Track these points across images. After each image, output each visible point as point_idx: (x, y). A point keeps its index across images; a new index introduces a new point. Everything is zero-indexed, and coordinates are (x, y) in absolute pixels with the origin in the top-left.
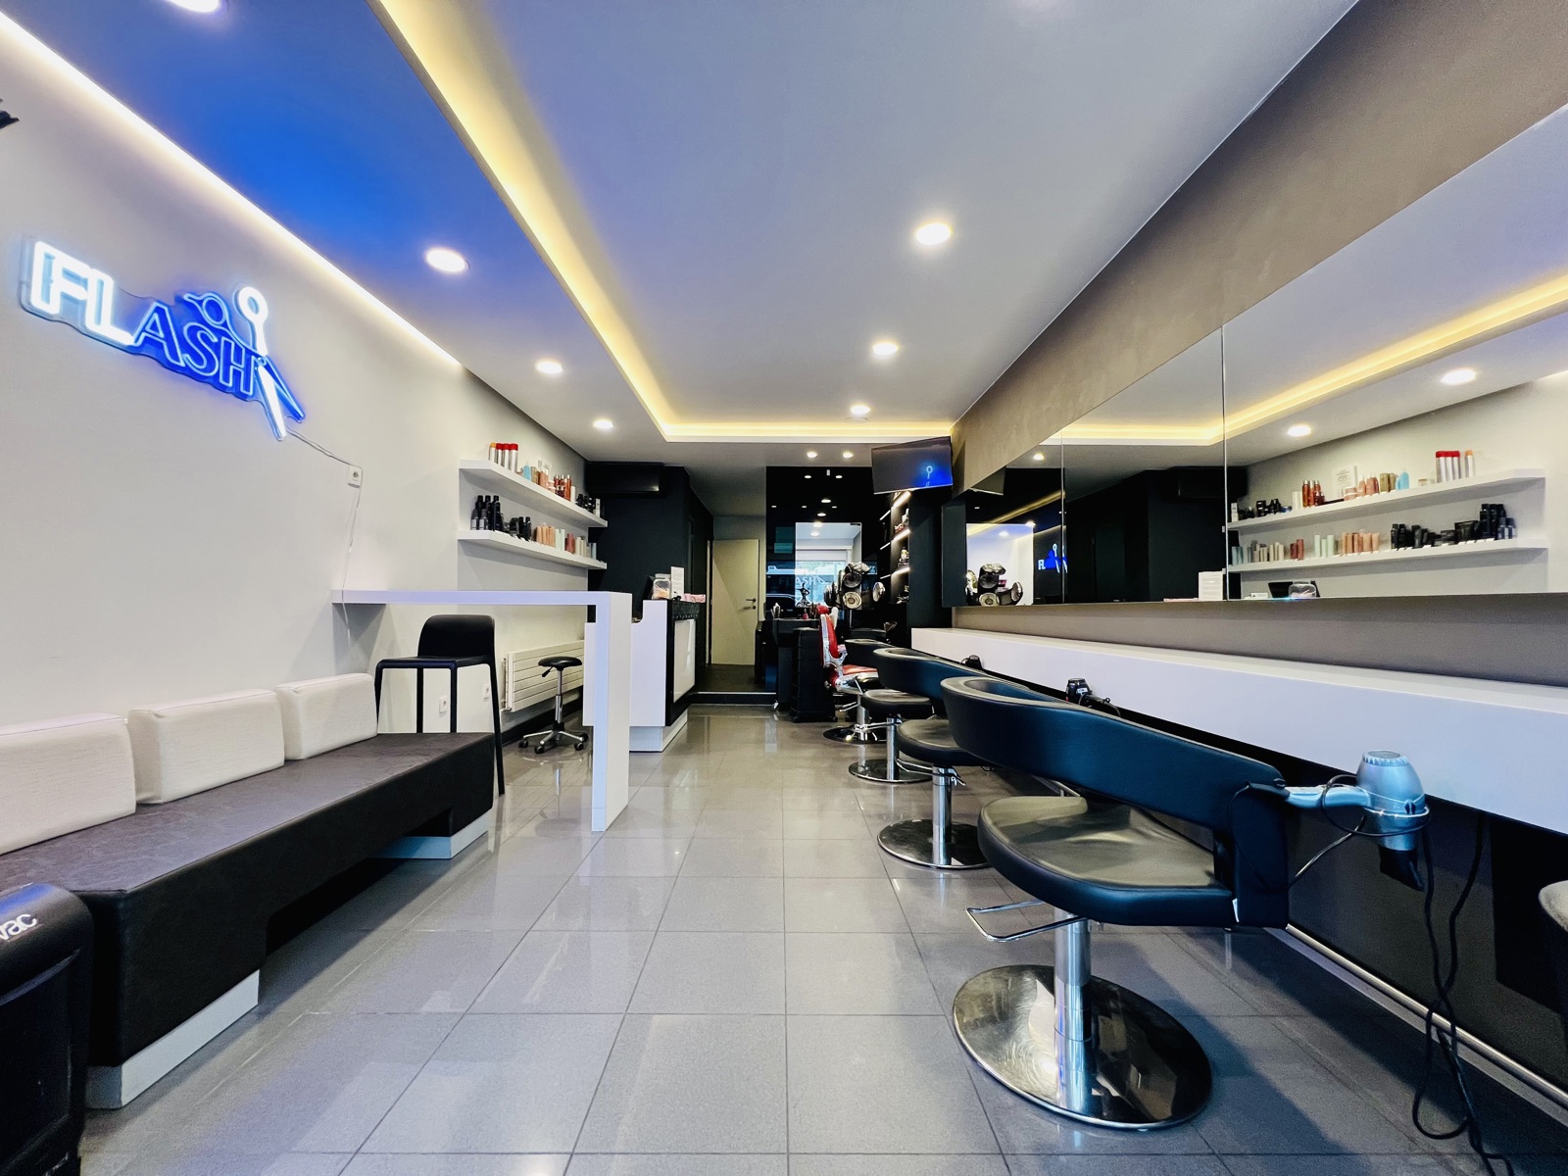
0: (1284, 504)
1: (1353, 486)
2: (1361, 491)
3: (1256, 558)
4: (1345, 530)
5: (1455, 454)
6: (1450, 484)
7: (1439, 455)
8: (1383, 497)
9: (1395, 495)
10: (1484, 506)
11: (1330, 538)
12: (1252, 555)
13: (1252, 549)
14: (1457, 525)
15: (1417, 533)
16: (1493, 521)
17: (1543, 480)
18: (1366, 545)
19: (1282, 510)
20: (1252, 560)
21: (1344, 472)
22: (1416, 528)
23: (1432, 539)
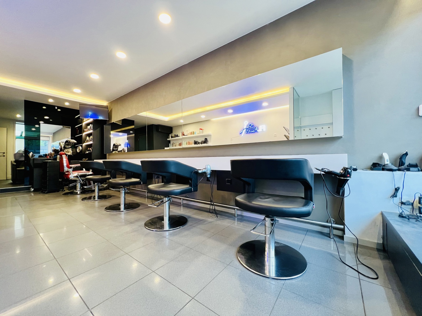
0: (179, 135)
1: (188, 133)
2: (190, 134)
3: (174, 146)
4: (188, 141)
5: (202, 129)
6: (201, 134)
7: (200, 129)
8: (193, 135)
9: (194, 135)
10: (205, 138)
11: (186, 142)
12: (173, 145)
13: (173, 144)
14: (202, 141)
15: (197, 142)
16: (206, 141)
17: (211, 135)
18: (191, 144)
19: (178, 137)
20: (173, 146)
21: (187, 130)
22: (197, 141)
23: (199, 143)
